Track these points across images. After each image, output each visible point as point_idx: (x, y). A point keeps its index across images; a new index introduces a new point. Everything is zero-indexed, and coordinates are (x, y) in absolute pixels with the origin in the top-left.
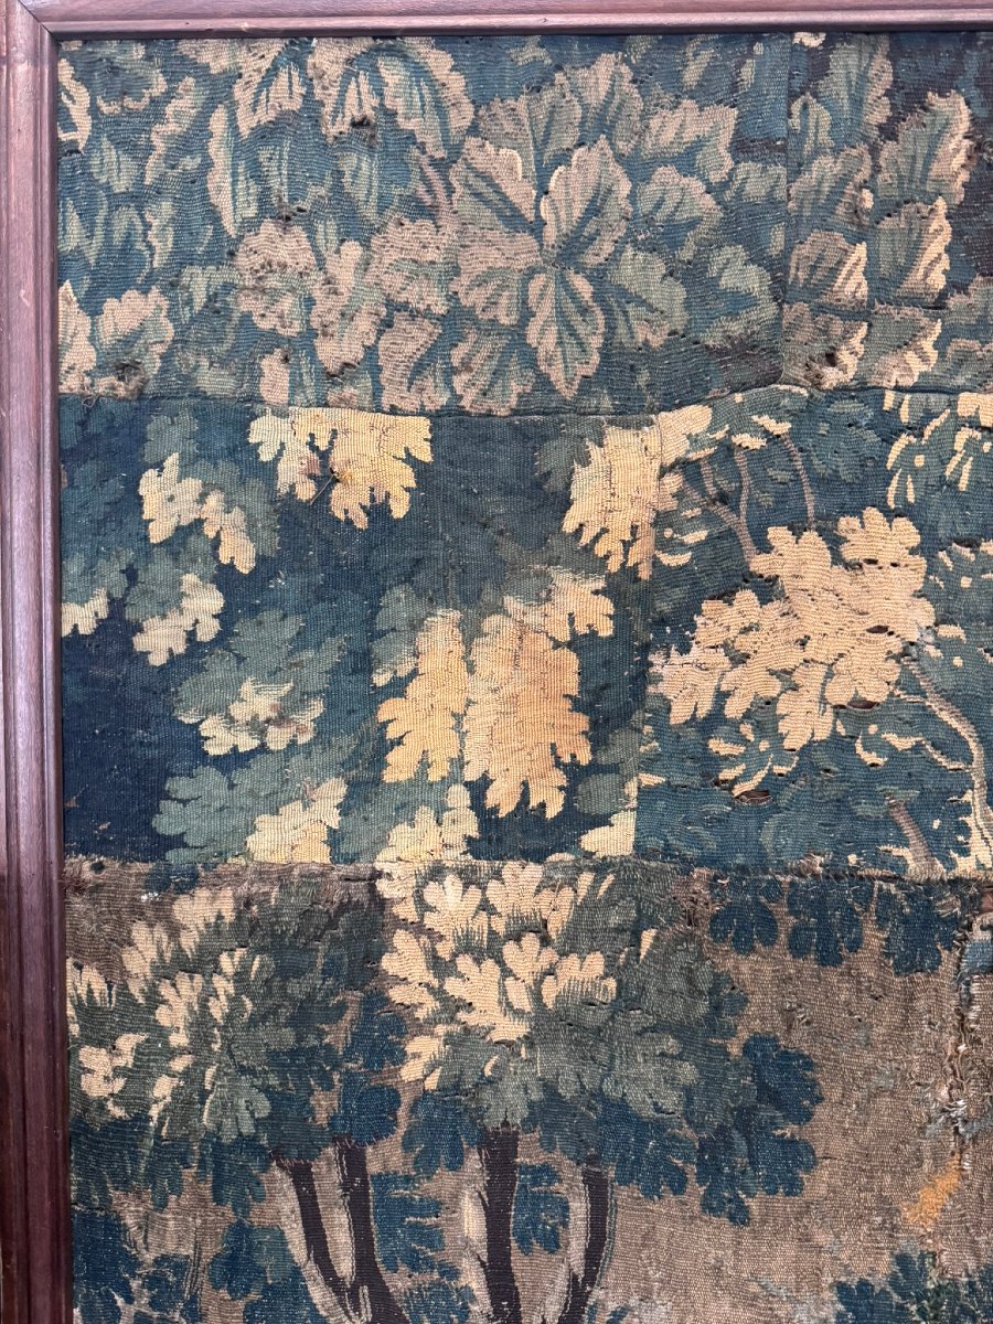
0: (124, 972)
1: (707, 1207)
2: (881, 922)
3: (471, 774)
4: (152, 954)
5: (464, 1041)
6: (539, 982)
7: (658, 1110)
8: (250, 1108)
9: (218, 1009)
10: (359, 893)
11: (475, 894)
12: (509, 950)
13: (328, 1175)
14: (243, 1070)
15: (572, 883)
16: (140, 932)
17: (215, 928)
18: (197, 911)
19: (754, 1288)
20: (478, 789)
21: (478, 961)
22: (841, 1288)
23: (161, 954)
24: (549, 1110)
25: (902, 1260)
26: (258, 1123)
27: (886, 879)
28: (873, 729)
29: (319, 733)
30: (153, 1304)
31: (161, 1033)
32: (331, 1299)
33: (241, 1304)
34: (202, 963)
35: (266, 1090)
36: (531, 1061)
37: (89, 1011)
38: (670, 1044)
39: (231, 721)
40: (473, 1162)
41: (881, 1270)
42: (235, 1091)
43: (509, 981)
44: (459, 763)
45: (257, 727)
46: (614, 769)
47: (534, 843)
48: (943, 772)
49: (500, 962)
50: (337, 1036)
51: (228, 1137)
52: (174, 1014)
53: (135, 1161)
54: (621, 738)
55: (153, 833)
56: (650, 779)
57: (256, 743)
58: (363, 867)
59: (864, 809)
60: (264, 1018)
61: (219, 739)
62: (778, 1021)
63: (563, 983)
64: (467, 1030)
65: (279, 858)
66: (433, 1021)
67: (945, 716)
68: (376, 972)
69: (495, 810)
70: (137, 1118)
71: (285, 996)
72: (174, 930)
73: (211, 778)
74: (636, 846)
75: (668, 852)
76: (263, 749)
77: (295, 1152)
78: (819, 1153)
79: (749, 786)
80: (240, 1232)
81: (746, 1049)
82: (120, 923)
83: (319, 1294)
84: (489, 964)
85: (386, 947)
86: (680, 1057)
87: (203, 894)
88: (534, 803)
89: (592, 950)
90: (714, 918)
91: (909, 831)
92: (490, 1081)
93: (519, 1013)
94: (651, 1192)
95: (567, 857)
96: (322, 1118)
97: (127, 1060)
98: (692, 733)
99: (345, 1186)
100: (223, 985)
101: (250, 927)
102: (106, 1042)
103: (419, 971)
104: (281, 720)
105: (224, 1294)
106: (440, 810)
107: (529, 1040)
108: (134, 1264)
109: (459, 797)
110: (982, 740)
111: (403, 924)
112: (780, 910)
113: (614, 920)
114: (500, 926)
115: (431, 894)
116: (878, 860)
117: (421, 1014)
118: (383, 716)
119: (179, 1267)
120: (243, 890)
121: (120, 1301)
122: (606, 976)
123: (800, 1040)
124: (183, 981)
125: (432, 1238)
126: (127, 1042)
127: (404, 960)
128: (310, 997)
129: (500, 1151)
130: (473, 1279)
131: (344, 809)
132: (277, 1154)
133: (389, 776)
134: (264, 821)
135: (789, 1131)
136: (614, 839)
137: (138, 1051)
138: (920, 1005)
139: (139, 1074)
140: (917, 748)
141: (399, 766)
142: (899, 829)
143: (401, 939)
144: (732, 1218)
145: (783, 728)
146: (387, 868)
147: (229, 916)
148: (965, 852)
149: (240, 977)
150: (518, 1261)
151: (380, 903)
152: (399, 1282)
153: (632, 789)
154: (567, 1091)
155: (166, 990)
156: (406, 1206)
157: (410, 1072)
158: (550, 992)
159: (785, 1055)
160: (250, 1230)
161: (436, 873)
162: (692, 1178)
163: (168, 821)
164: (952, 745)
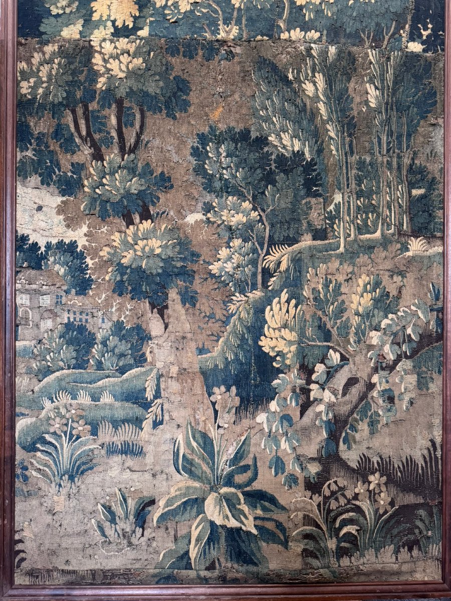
0: (31, 63)
1: (167, 116)
2: (202, 49)
3: (112, 18)
4: (38, 60)
5: (111, 78)
6: (128, 64)
7: (156, 93)
8: (61, 95)
9: (54, 73)
10: (87, 44)
11: (113, 45)
12: (121, 57)
13: (80, 111)
14: (60, 86)
15: (135, 42)
16: (36, 55)
17: (54, 53)
18: (49, 49)
19: (178, 135)
20: (114, 22)
21: (114, 60)
22: (198, 135)
23: (40, 59)
24: (131, 93)
25: (211, 127)
26: (63, 98)
27: (203, 40)
28: (199, 8)
29: (77, 9)
30: (37, 145)
31: (39, 78)
32: (81, 141)
33: (59, 143)
34: (50, 62)
35: (65, 91)
36: (127, 82)
37: (23, 72)
38: (157, 78)
39: (57, 8)
40: (114, 106)
41: (207, 130)
42: (58, 91)
43: (121, 64)
44: (109, 16)
45: (63, 8)
46: (144, 17)
47: (126, 34)
48: (214, 17)
49: (119, 60)
50: (82, 78)
51: (56, 101)
52: (44, 73)
53: (33, 109)
54: (145, 10)
55: (39, 30)
56: (152, 19)
57: (63, 12)
58: (87, 39)
59: (197, 25)
60: (65, 73)
61: (54, 11)
62: (181, 72)
63: (133, 65)
64: (112, 76)
65: (68, 37)
66: (104, 74)
67: (213, 5)
68: (91, 63)
69: (118, 26)
70: (34, 98)
71: (70, 69)
72: (44, 54)
73: (52, 19)
74: (149, 34)
75: (156, 35)
76: (64, 13)
77: (72, 105)
78: (191, 103)
79: (173, 20)
80: (59, 125)
81: (174, 78)
82: (31, 52)
83: (77, 140)
84: (117, 60)
85: (93, 57)
86: (160, 80)
87: (50, 45)
88: (126, 24)
89: (140, 57)
90: (166, 49)
91: (207, 30)
92: (117, 87)
93: (123, 71)
94: (155, 113)
95: (134, 37)
96: (78, 97)
97: (32, 84)
98: (161, 9)
99: (84, 113)
100: (55, 66)
101: (62, 52)
102: (27, 80)
103: (101, 62)
104: (69, 6)
105: (55, 141)
106: (105, 27)
107: (126, 78)
108: (32, 135)
109: (109, 24)
110: (221, 10)
111: (97, 51)
112: (180, 47)
113: (144, 50)
114: (119, 52)
115: (103, 44)
116: (201, 36)
117: (101, 72)
118: (92, 5)
119: (44, 135)
120: (60, 44)
121: (29, 146)
122: (143, 63)
123: (185, 77)
124: (46, 65)
125: (104, 125)
126: (32, 80)
127: (97, 60)
128: (75, 68)
129: (120, 103)
130: (114, 134)
131: (83, 26)
132: (67, 106)
133: (93, 19)
134: (65, 29)
135: (184, 97)
136: (144, 33)
137: (35, 82)
138: (211, 67)
139: (34, 88)
140: (208, 12)
141: (96, 17)
142: (205, 29)
143: (96, 55)
144: (173, 118)
145: (180, 8)
146: (93, 39)
147: (57, 50)
148: (219, 34)
149: (59, 64)
150: (124, 129)
151: (92, 47)
152: (97, 136)
153: (148, 21)
154: (135, 89)
155: (42, 68)
156: (98, 117)
157: (99, 86)
158: (131, 66)
159: (183, 80)
160: (60, 125)
161: (104, 40)
162: (164, 109)
163: (42, 29)
164: (216, 12)
